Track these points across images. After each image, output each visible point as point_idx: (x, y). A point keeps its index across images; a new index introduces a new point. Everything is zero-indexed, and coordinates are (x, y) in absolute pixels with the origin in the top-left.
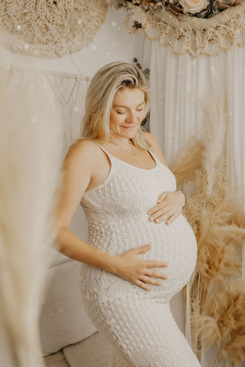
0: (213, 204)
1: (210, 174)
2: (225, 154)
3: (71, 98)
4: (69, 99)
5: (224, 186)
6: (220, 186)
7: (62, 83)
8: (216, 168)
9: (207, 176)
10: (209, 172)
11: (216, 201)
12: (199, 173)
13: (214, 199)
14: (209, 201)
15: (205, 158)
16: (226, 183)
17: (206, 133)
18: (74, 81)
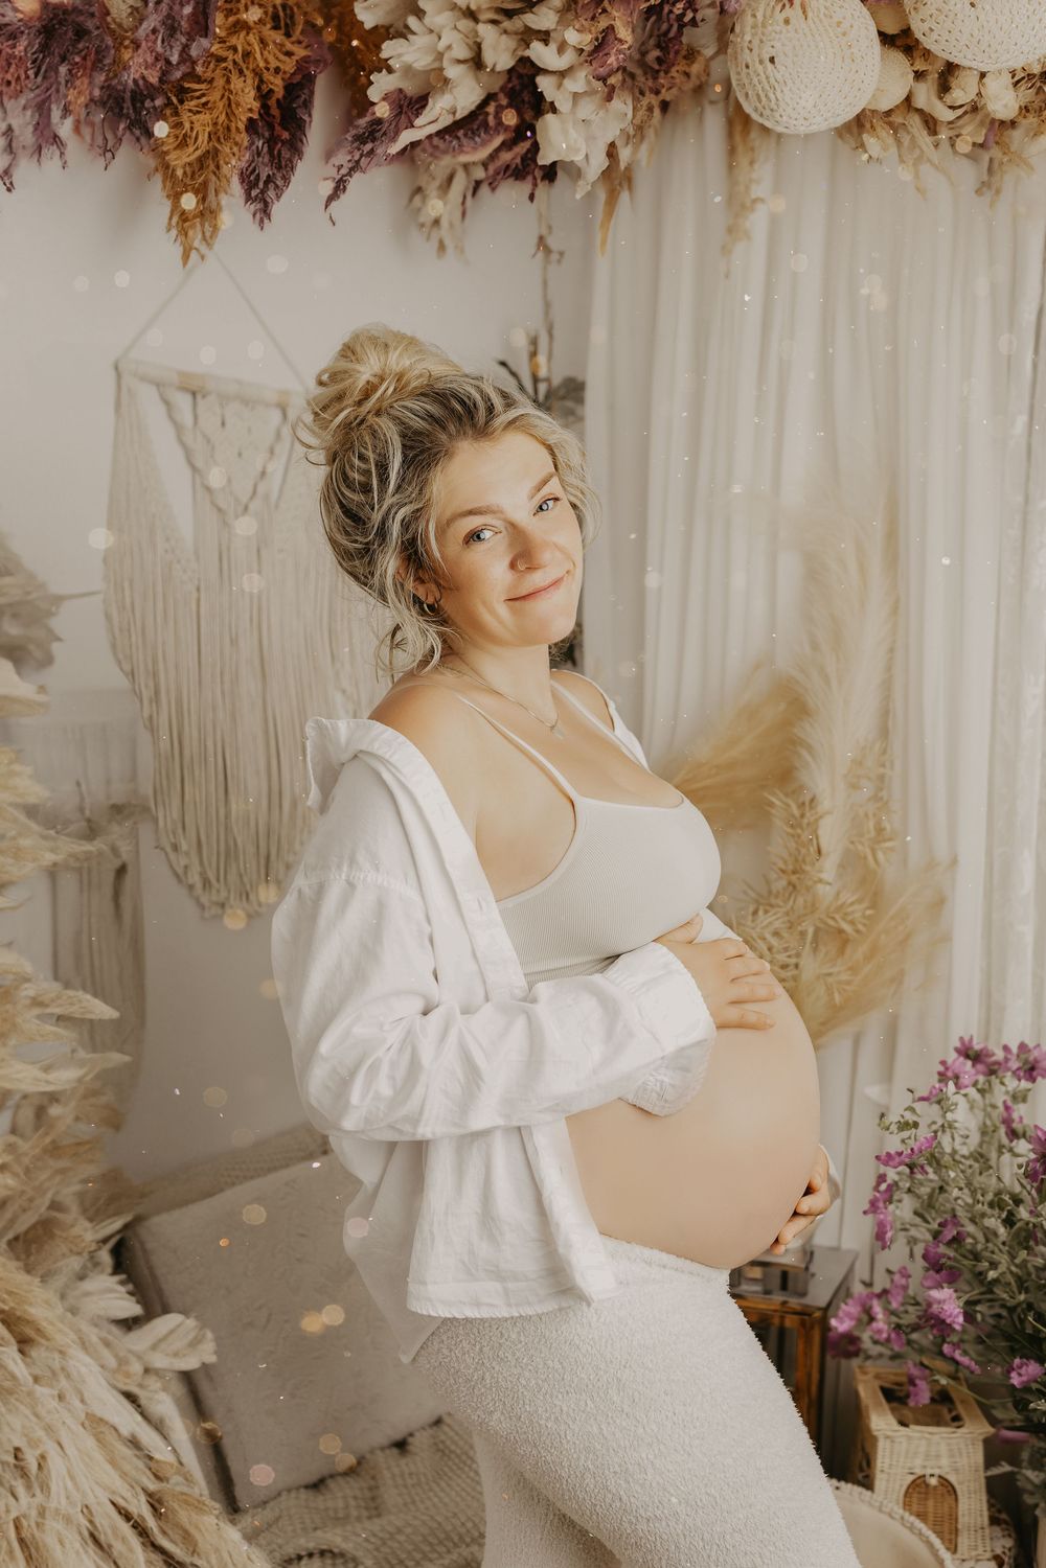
0: (841, 931)
1: (828, 813)
2: (884, 732)
3: (261, 489)
4: (255, 492)
5: (880, 855)
6: (865, 858)
7: (223, 424)
8: (854, 787)
9: (817, 820)
10: (825, 804)
11: (852, 923)
12: (788, 805)
13: (846, 914)
14: (826, 924)
15: (809, 748)
16: (888, 844)
17: (815, 647)
18: (276, 416)
